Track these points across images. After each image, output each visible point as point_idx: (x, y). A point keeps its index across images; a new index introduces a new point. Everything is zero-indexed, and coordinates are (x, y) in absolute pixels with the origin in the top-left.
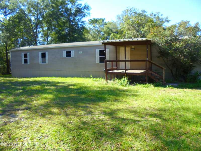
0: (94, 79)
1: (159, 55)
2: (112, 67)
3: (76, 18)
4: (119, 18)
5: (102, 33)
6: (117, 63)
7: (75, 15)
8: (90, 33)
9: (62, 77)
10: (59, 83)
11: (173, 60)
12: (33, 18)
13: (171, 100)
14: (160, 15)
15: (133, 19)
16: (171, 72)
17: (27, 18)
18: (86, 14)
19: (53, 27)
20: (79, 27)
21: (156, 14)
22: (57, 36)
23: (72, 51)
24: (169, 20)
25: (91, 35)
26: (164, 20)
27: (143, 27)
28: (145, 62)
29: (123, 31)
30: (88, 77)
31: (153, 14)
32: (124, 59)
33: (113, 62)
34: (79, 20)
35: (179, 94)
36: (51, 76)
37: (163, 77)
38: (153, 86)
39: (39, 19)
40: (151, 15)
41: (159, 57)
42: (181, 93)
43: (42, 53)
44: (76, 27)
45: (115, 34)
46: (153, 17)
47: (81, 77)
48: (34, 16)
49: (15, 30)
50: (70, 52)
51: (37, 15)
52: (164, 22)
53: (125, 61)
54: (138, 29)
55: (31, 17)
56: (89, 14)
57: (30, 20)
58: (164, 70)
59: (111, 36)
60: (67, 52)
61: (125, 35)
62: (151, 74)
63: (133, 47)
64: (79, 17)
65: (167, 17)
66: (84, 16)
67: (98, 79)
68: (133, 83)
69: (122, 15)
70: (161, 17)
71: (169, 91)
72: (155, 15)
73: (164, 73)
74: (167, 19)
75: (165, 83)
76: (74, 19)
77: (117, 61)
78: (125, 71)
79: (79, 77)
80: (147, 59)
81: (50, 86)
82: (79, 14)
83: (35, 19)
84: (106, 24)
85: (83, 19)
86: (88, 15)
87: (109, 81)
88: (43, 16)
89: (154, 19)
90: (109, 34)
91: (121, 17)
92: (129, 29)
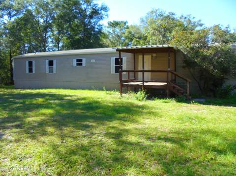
0: (108, 92)
1: (185, 65)
2: (129, 78)
3: (92, 21)
4: (143, 21)
5: (123, 38)
6: (135, 74)
7: (91, 17)
8: (108, 38)
9: (71, 89)
10: (66, 96)
11: (201, 70)
12: (41, 21)
13: (190, 118)
14: (192, 17)
15: (159, 22)
16: (198, 85)
17: (34, 20)
18: (104, 16)
19: (65, 31)
20: (94, 31)
21: (186, 16)
22: (69, 41)
23: (83, 59)
24: (203, 24)
25: (110, 40)
26: (196, 24)
27: (170, 32)
28: (166, 73)
29: (146, 37)
30: (101, 89)
31: (183, 16)
32: (142, 69)
33: (130, 73)
34: (96, 23)
35: (203, 111)
36: (59, 88)
37: (187, 90)
38: (175, 101)
39: (49, 21)
40: (181, 18)
41: (184, 67)
42: (206, 110)
43: (49, 61)
44: (91, 31)
45: (137, 39)
46: (183, 20)
47: (93, 90)
48: (42, 17)
49: (22, 34)
50: (81, 60)
51: (47, 16)
52: (197, 26)
53: (143, 71)
54: (165, 34)
55: (39, 19)
56: (107, 15)
57: (38, 22)
58: (188, 83)
59: (133, 42)
60: (78, 60)
61: (149, 41)
62: (174, 87)
63: (154, 55)
64: (95, 20)
65: (200, 21)
66: (101, 18)
67: (112, 92)
68: (152, 98)
69: (146, 17)
70: (193, 20)
71: (192, 108)
72: (185, 18)
73: (188, 85)
74: (200, 23)
75: (190, 98)
76: (90, 22)
77: (135, 71)
78: (143, 83)
79: (90, 89)
80: (169, 69)
81: (55, 100)
82: (95, 16)
83: (44, 21)
84: (128, 28)
85: (101, 22)
86: (106, 17)
87: (123, 95)
88: (53, 18)
89: (185, 23)
90: (131, 40)
91: (144, 19)
92: (154, 34)
